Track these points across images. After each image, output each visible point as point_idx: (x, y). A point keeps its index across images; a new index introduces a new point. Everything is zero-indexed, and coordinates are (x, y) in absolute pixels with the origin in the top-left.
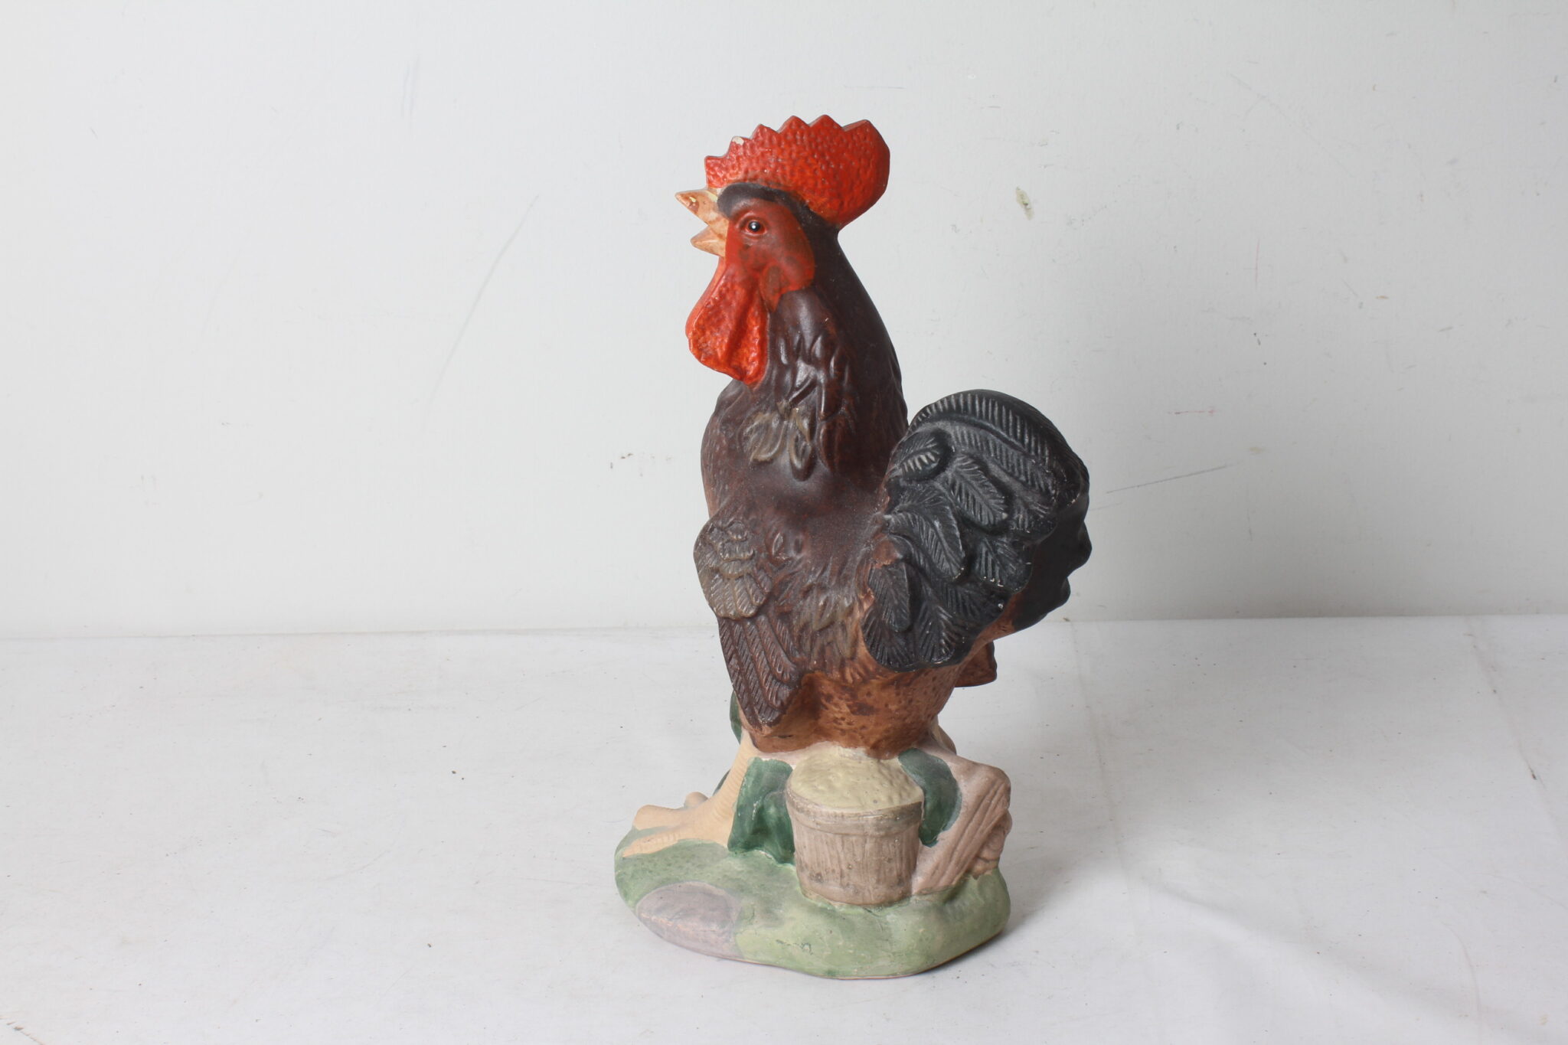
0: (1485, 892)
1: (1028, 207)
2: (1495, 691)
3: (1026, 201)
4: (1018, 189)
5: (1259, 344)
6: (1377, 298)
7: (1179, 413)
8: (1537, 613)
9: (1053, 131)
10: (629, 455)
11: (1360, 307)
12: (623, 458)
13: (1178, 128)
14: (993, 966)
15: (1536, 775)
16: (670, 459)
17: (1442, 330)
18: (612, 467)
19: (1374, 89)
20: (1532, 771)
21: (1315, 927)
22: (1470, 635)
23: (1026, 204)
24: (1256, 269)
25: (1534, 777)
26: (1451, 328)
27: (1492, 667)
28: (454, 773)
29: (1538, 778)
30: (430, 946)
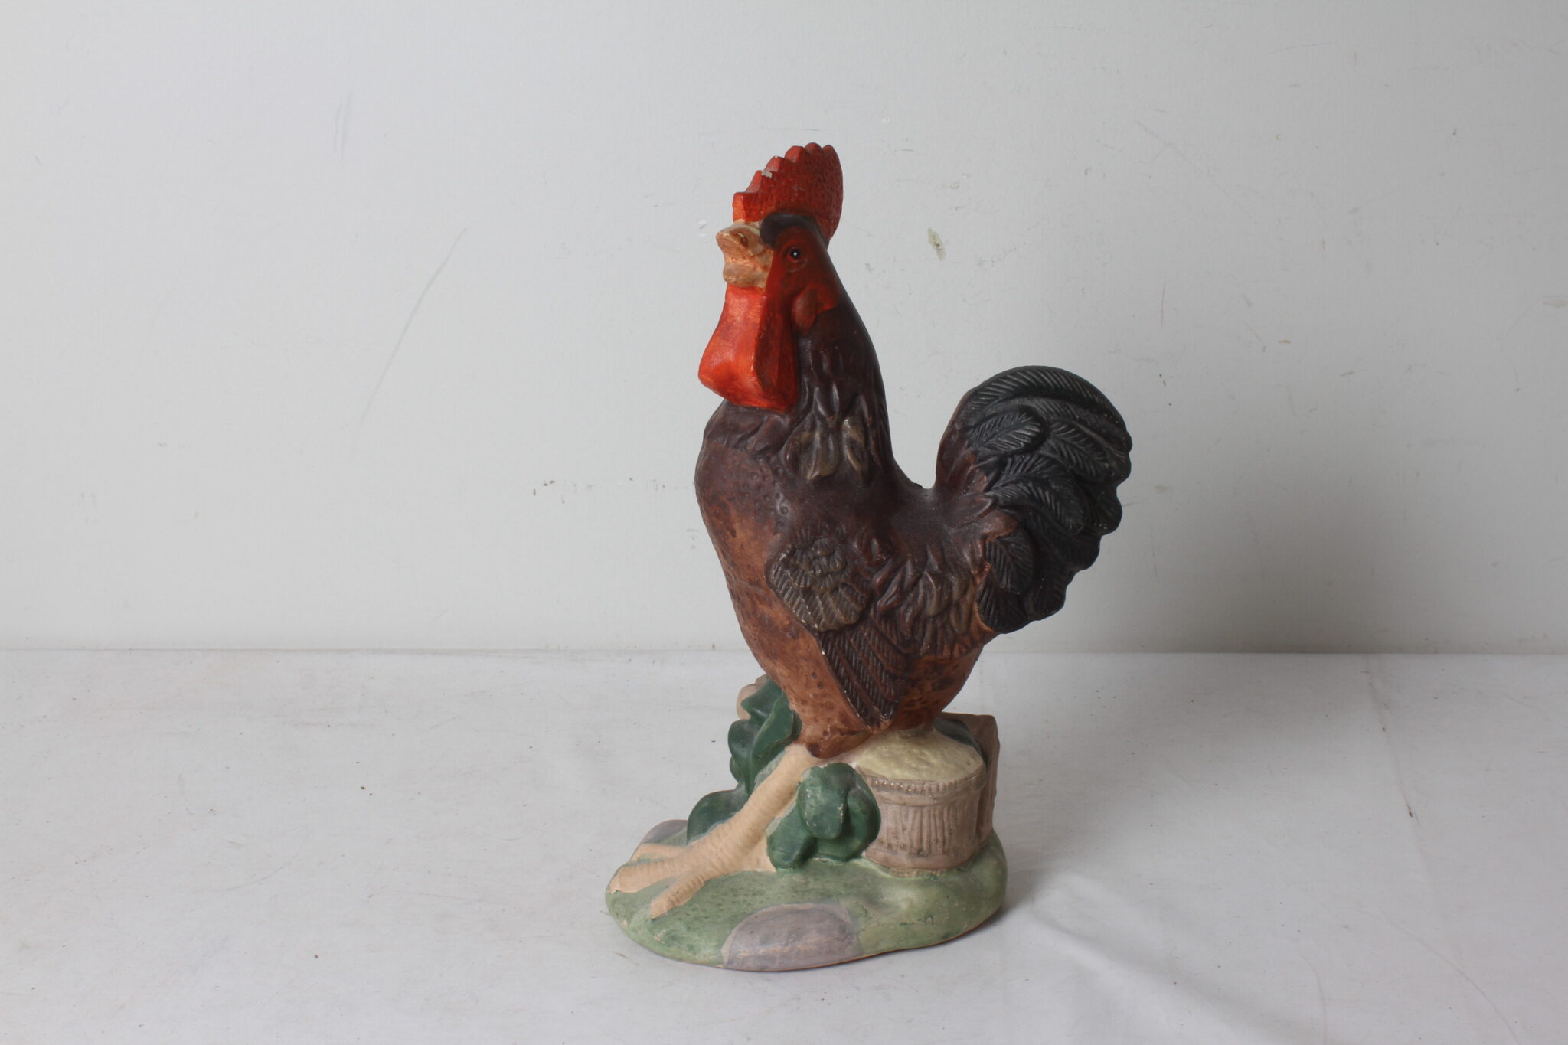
0: (1346, 927)
1: (940, 248)
2: (1384, 729)
3: (938, 242)
4: (930, 230)
5: (1165, 384)
6: (1280, 342)
8: (1436, 652)
9: (964, 175)
10: (552, 482)
11: (1264, 351)
12: (546, 485)
13: (1086, 173)
14: (858, 988)
15: (1413, 812)
16: (591, 486)
17: (1343, 375)
18: (534, 493)
19: (1277, 138)
20: (1409, 808)
21: (1176, 958)
22: (1367, 672)
23: (938, 245)
24: (1162, 312)
25: (1411, 814)
26: (1351, 373)
27: (1385, 705)
28: (363, 788)
29: (1414, 815)
30: (317, 957)
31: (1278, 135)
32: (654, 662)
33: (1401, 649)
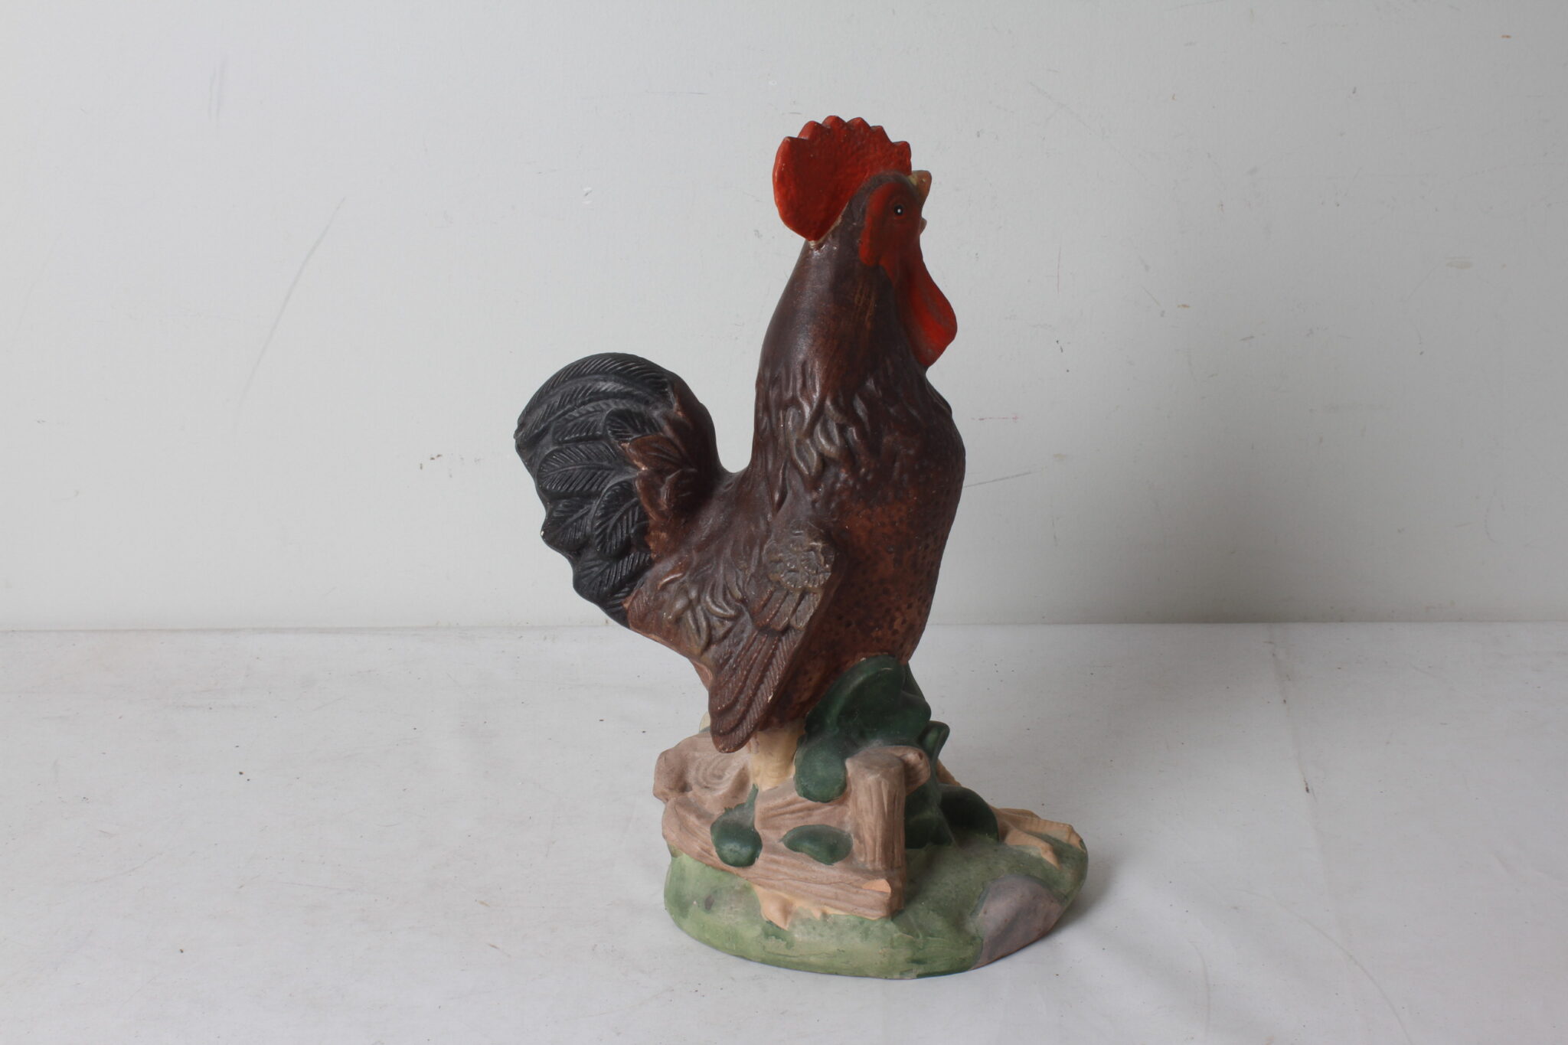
0: (1236, 908)
2: (1285, 701)
5: (1062, 351)
6: (1179, 306)
7: (983, 419)
8: (1342, 621)
10: (439, 456)
11: (1162, 316)
12: (433, 459)
13: (979, 136)
14: (733, 979)
15: (1309, 788)
16: (479, 460)
17: (1244, 339)
18: (421, 468)
19: (1173, 98)
20: (1307, 784)
22: (1271, 643)
24: (1058, 276)
25: (1307, 790)
26: (1252, 337)
27: (1288, 676)
28: (241, 773)
29: (1310, 791)
30: (182, 951)
31: (1174, 95)
32: (545, 638)
33: (1306, 619)
